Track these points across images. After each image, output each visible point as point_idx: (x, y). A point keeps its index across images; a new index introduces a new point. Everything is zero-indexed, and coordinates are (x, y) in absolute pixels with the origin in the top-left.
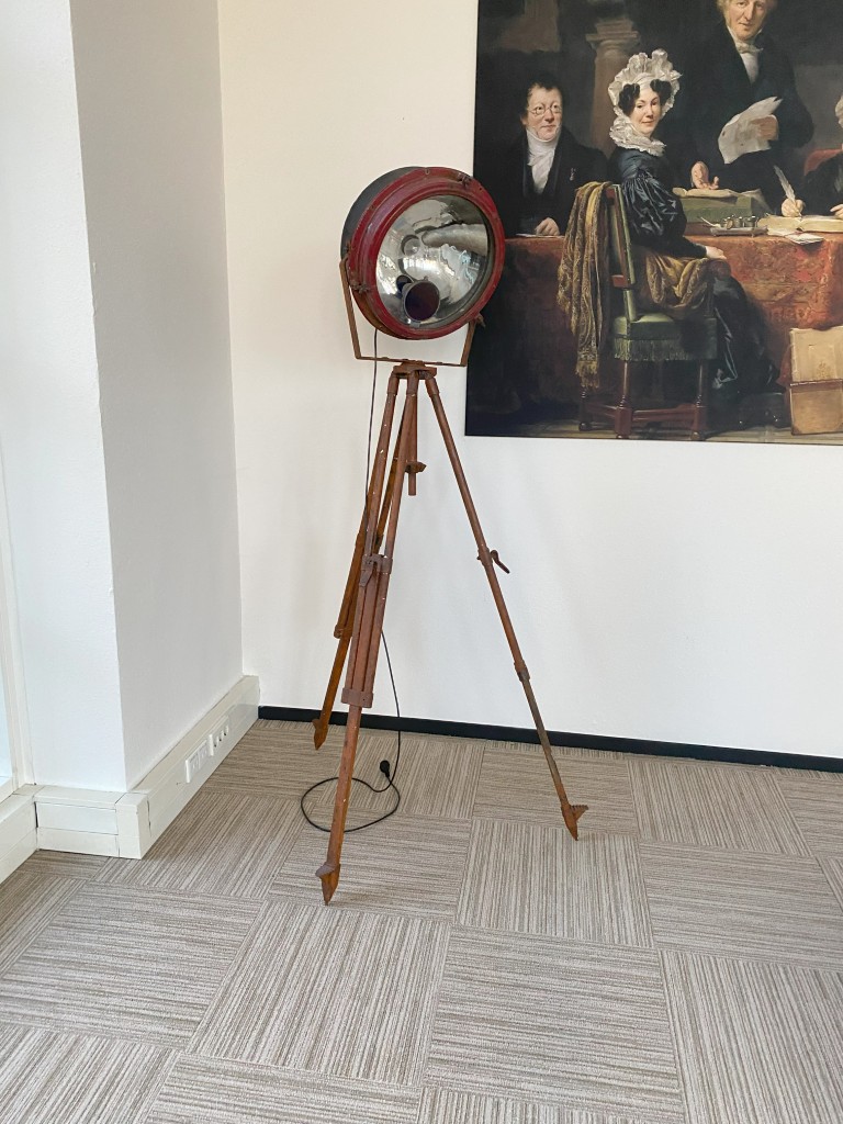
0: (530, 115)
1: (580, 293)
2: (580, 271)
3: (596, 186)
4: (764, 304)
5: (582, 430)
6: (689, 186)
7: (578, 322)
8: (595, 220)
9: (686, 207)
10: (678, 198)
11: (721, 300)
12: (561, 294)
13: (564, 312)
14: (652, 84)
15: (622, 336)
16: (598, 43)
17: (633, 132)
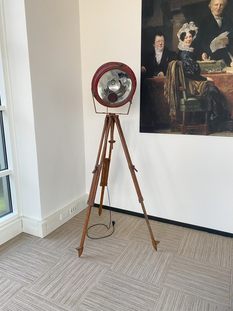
0: (156, 44)
1: (170, 92)
2: (170, 86)
3: (174, 62)
4: (226, 94)
5: (171, 131)
6: (201, 60)
7: (170, 101)
8: (174, 72)
9: (200, 66)
10: (198, 64)
11: (212, 93)
12: (165, 93)
13: (166, 98)
14: (190, 32)
15: (182, 105)
16: (174, 22)
17: (184, 46)
